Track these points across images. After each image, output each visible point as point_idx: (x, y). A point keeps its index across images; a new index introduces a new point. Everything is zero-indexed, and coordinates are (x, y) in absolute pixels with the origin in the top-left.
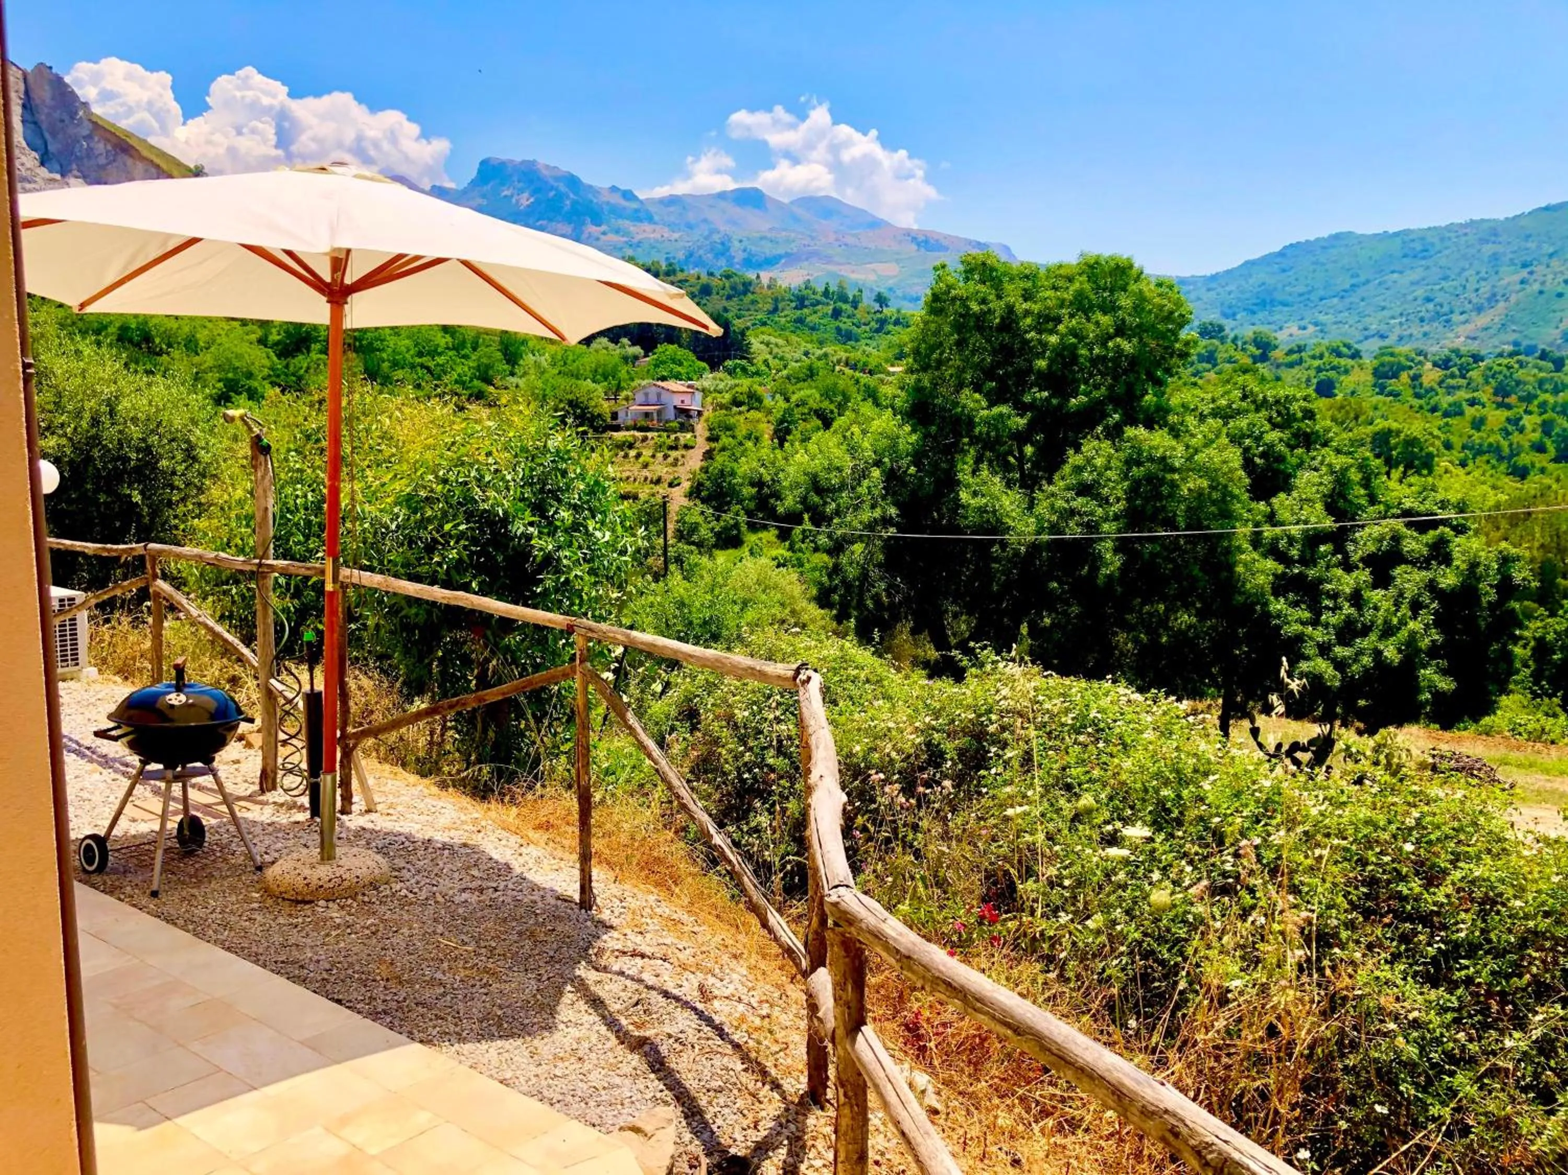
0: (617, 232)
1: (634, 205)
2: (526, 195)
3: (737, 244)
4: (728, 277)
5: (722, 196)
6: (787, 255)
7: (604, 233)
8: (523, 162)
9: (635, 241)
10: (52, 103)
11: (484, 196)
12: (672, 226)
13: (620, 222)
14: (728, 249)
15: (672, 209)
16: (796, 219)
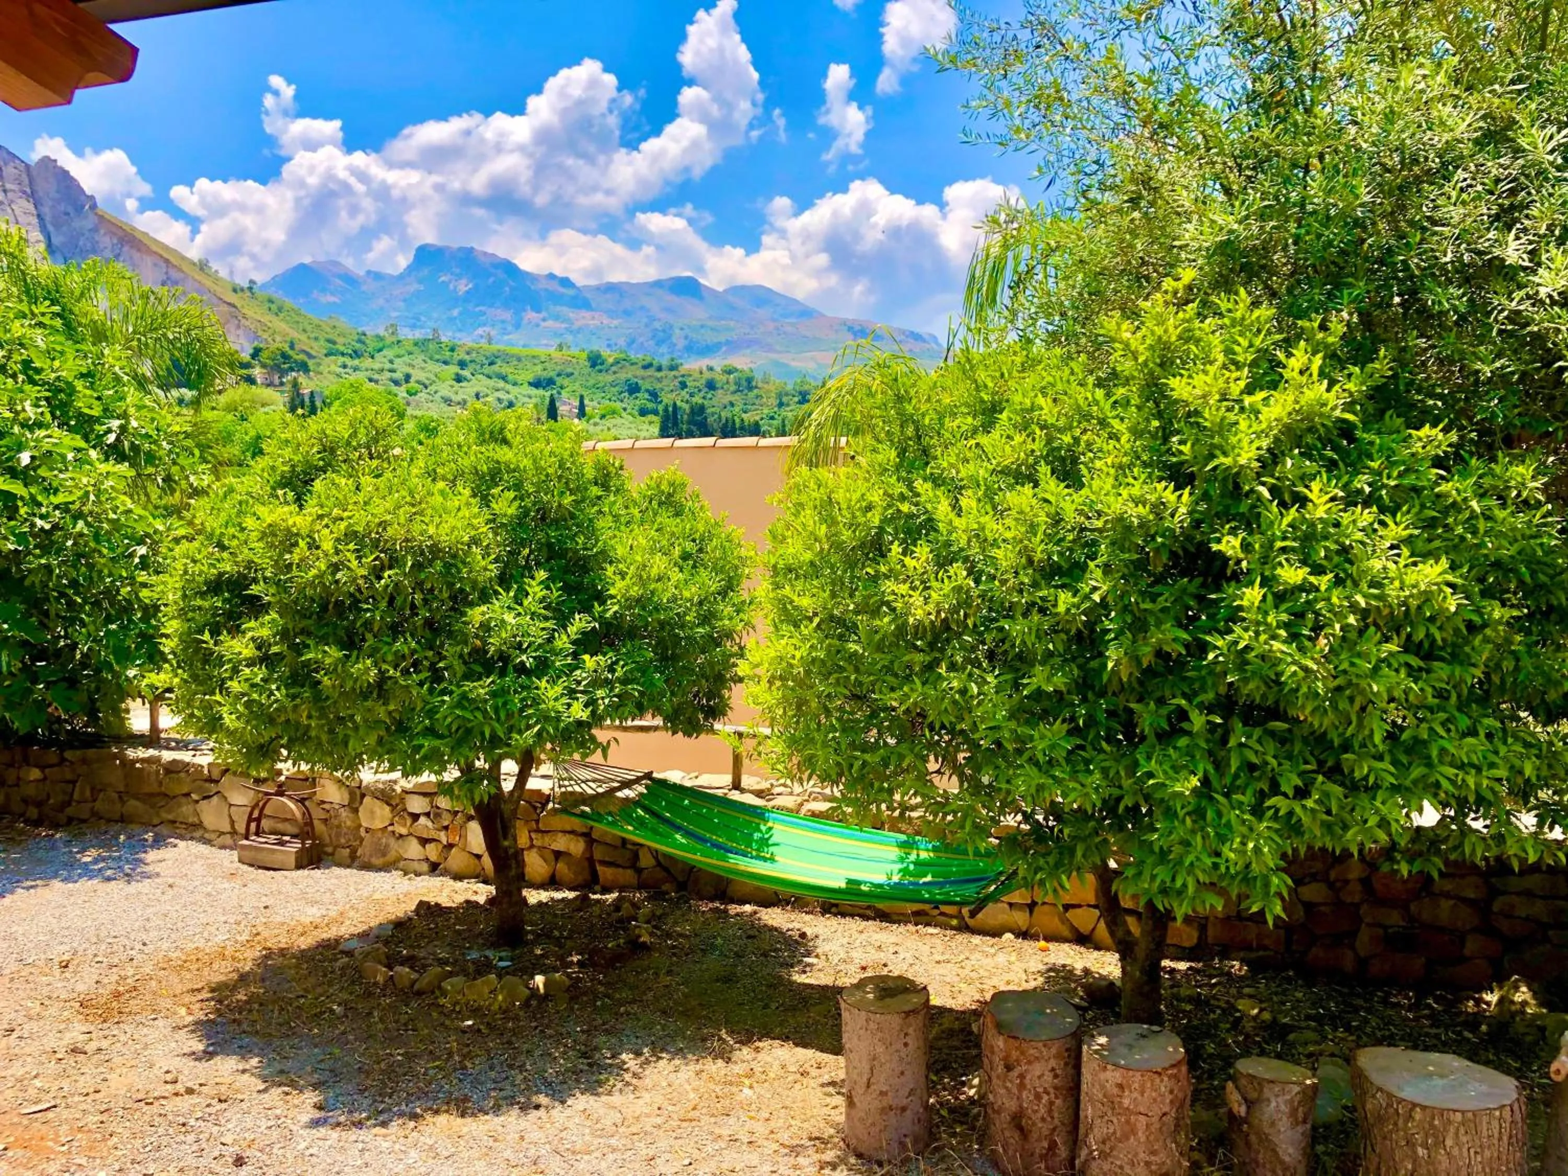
0: (557, 318)
1: (571, 292)
2: (464, 281)
3: (677, 331)
4: (729, 372)
5: (658, 284)
6: (728, 342)
7: (544, 320)
8: (461, 249)
9: (575, 327)
10: (57, 196)
11: (420, 282)
12: (612, 314)
13: (558, 308)
14: (670, 337)
15: (608, 296)
16: (733, 308)
